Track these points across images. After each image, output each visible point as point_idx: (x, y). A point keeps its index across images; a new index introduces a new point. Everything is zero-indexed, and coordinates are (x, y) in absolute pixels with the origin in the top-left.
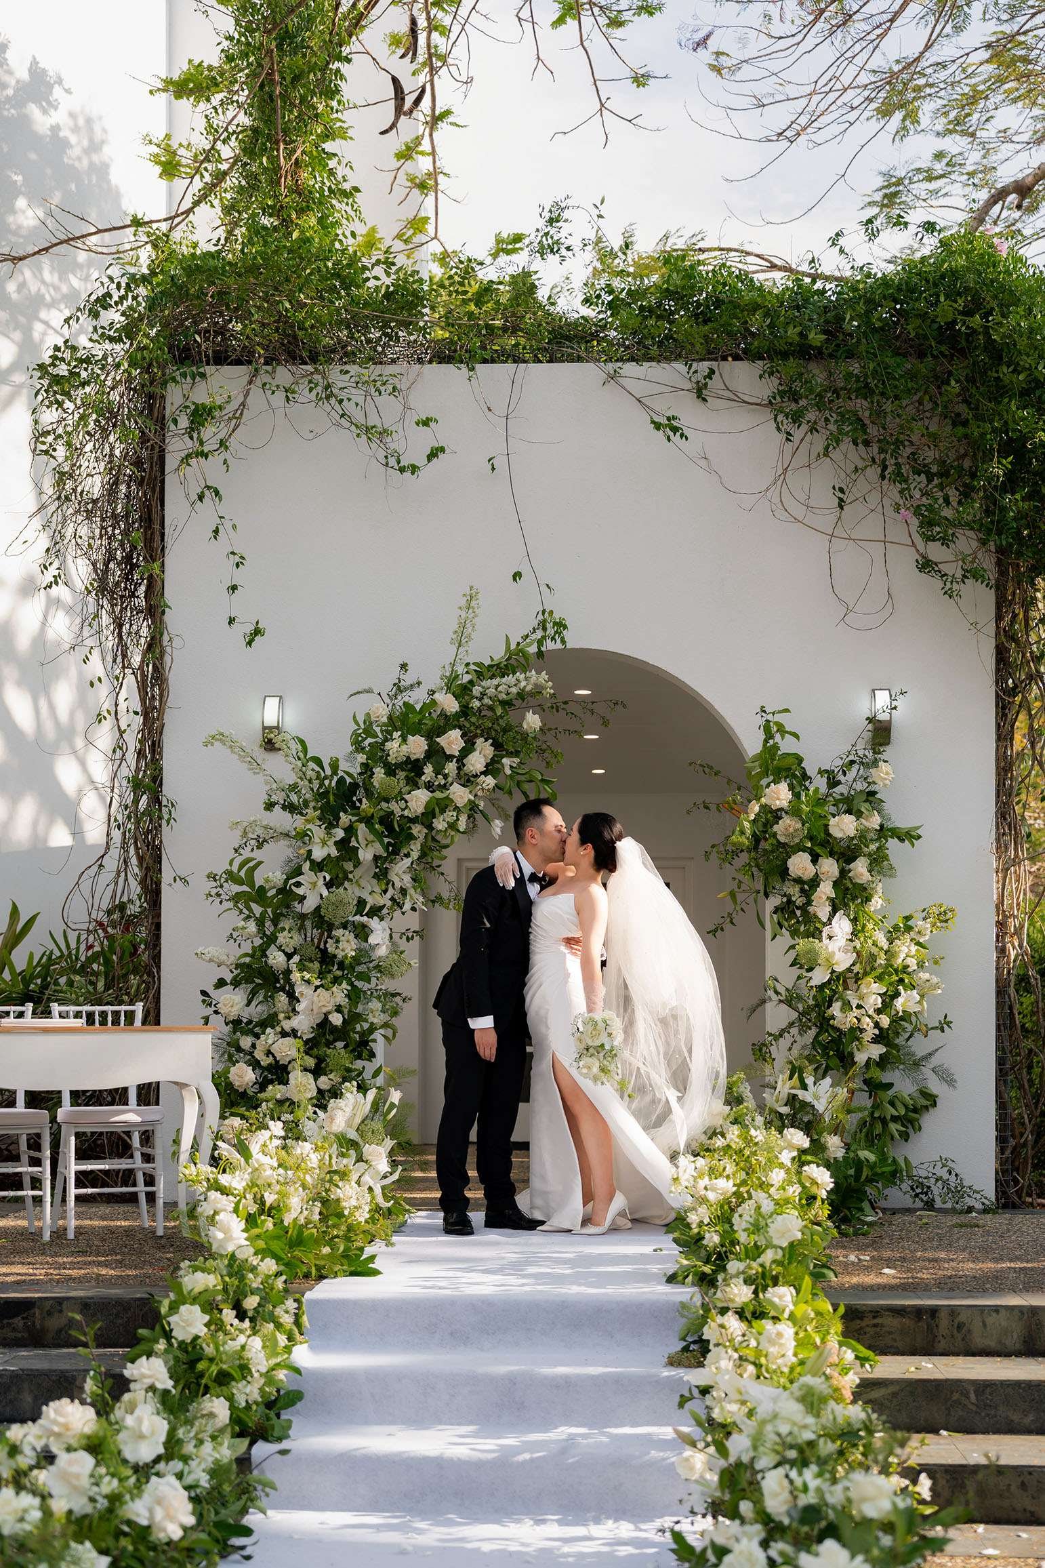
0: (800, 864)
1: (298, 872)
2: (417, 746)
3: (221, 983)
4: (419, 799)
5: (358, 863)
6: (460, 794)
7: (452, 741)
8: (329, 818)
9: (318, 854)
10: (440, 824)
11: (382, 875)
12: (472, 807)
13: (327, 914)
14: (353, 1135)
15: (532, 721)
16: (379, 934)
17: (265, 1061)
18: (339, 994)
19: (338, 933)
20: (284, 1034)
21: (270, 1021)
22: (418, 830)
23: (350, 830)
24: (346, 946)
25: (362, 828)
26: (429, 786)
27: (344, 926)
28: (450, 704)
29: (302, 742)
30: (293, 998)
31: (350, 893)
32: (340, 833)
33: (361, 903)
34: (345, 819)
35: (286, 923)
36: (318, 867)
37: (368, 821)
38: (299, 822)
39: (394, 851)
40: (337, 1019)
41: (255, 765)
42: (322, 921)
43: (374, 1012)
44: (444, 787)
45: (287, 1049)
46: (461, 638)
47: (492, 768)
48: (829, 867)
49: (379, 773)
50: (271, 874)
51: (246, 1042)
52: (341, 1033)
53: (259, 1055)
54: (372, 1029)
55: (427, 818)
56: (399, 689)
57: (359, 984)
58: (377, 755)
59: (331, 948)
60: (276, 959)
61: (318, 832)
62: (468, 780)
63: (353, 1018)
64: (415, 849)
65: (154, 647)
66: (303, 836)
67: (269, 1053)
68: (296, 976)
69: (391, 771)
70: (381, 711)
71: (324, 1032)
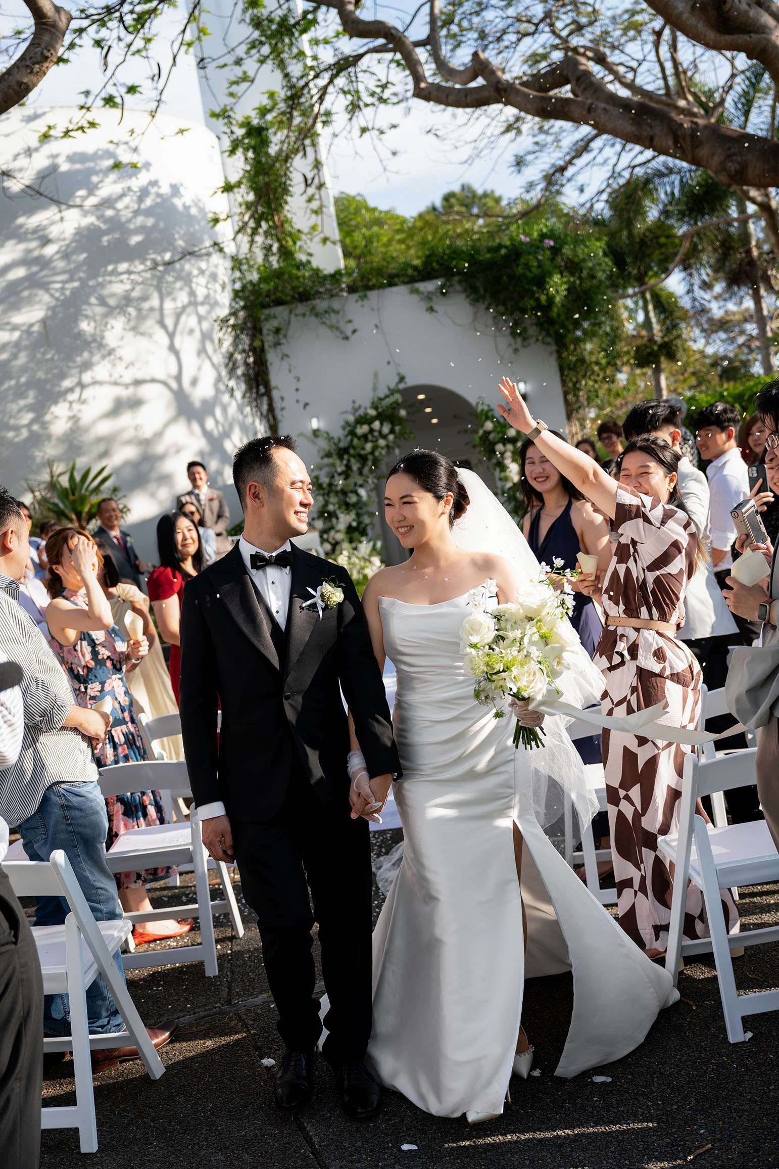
0: (499, 447)
1: (333, 477)
2: (365, 429)
3: (313, 519)
4: (369, 446)
5: (352, 471)
6: (382, 442)
7: (376, 425)
8: (341, 458)
9: (339, 470)
10: (377, 454)
11: (360, 473)
12: (388, 446)
13: (346, 489)
14: (367, 557)
15: (403, 413)
16: (363, 492)
17: (333, 542)
18: (353, 515)
19: (350, 495)
20: (338, 531)
21: (332, 528)
22: (370, 457)
23: (349, 461)
24: (353, 499)
25: (353, 460)
26: (372, 441)
27: (352, 492)
28: (372, 412)
29: (328, 433)
30: (337, 518)
31: (351, 481)
32: (345, 462)
33: (356, 484)
34: (346, 457)
35: (332, 495)
36: (340, 474)
37: (354, 456)
38: (330, 461)
39: (363, 465)
40: (354, 524)
41: (314, 443)
42: (344, 493)
43: (366, 520)
44: (377, 441)
45: (340, 536)
46: (375, 389)
47: (392, 431)
48: (510, 447)
49: (356, 441)
50: (325, 480)
51: (325, 536)
52: (356, 529)
53: (331, 540)
54: (367, 525)
55: (372, 453)
56: (355, 410)
57: (360, 511)
58: (352, 433)
59: (348, 500)
60: (331, 508)
61: (338, 462)
62: (384, 437)
63: (359, 523)
64: (370, 463)
65: (271, 409)
66: (333, 465)
67: (334, 539)
68: (338, 512)
69: (359, 438)
70: (351, 419)
71: (350, 530)
